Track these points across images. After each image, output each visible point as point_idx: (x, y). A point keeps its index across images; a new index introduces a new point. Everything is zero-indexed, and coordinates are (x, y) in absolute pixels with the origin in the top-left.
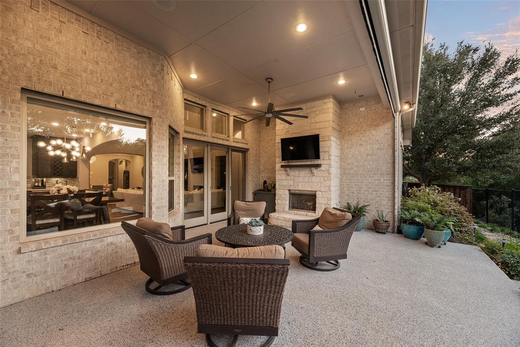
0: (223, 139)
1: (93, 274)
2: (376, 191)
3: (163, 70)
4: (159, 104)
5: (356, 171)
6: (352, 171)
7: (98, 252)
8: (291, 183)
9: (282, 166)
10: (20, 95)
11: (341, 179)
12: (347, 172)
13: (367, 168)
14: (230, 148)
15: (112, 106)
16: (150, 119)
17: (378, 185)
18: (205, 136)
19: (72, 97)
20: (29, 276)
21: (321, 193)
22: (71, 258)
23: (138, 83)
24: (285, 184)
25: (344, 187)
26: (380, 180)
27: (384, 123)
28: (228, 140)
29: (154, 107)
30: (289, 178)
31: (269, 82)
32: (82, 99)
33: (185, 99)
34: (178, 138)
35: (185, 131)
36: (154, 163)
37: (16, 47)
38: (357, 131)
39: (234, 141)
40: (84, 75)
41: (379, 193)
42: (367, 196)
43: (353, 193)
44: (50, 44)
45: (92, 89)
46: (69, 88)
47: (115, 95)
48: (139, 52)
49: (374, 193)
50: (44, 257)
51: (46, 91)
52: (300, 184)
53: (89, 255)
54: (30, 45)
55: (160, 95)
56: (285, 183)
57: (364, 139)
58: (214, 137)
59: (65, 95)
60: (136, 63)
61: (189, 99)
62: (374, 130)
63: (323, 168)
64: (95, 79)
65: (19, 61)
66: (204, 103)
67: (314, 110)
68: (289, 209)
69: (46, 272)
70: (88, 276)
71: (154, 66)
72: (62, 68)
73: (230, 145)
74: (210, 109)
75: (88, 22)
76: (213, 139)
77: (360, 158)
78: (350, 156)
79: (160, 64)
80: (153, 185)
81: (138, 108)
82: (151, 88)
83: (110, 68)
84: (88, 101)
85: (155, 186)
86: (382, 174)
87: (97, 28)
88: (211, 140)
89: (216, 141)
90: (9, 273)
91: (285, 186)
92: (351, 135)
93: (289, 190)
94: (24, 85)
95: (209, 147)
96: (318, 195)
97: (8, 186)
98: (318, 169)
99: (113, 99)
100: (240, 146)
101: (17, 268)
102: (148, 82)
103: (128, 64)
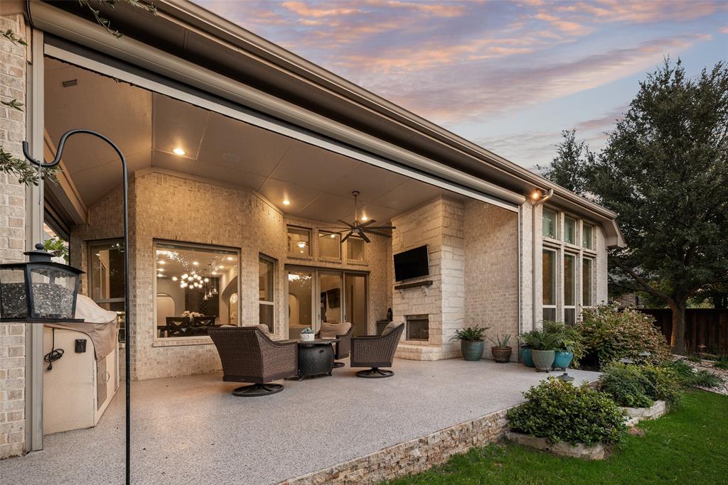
0: (334, 263)
1: (197, 371)
2: (501, 310)
3: (250, 204)
4: (247, 235)
5: (481, 287)
6: (476, 288)
7: (200, 355)
8: (406, 307)
9: (396, 288)
10: (152, 242)
11: (466, 299)
12: (471, 288)
13: (492, 281)
14: (344, 272)
15: (209, 242)
16: (240, 249)
17: (503, 303)
18: (310, 260)
19: (182, 239)
20: (158, 363)
21: (432, 316)
22: (182, 356)
23: (229, 221)
24: (400, 309)
25: (468, 309)
26: (505, 295)
27: (509, 220)
28: (340, 263)
29: (243, 238)
30: (404, 301)
31: (356, 196)
32: (188, 240)
33: (287, 225)
34: (277, 264)
35: (288, 258)
36: (243, 286)
37: (150, 211)
38: (481, 235)
39: (348, 264)
40: (189, 221)
41: (504, 312)
42: (492, 318)
43: (478, 315)
44: (168, 205)
45: (195, 231)
46: (180, 233)
47: (212, 233)
48: (230, 195)
49: (500, 313)
50: (166, 352)
51: (166, 238)
52: (414, 307)
53: (194, 356)
54: (157, 208)
55: (250, 226)
56: (400, 307)
57: (488, 244)
58: (322, 261)
59: (178, 239)
60: (227, 204)
61: (292, 224)
62: (499, 231)
63: (434, 286)
64: (197, 224)
65: (152, 221)
66: (309, 226)
67: (426, 215)
68: (407, 339)
69: (167, 362)
70: (193, 372)
71: (243, 203)
72: (175, 220)
73: (343, 268)
74: (316, 231)
75: (191, 182)
76: (321, 263)
77: (484, 269)
78: (474, 268)
79: (247, 200)
80: (243, 306)
81: (229, 241)
82: (240, 222)
83: (208, 212)
84: (192, 241)
85: (245, 307)
86: (507, 288)
87: (197, 184)
88: (319, 264)
89: (323, 265)
90: (148, 359)
91: (400, 311)
92: (475, 240)
93: (407, 316)
94: (154, 236)
95: (317, 272)
96: (431, 318)
97: (147, 303)
98: (430, 288)
99: (210, 237)
100: (357, 269)
101: (152, 356)
102: (238, 217)
103: (221, 206)
